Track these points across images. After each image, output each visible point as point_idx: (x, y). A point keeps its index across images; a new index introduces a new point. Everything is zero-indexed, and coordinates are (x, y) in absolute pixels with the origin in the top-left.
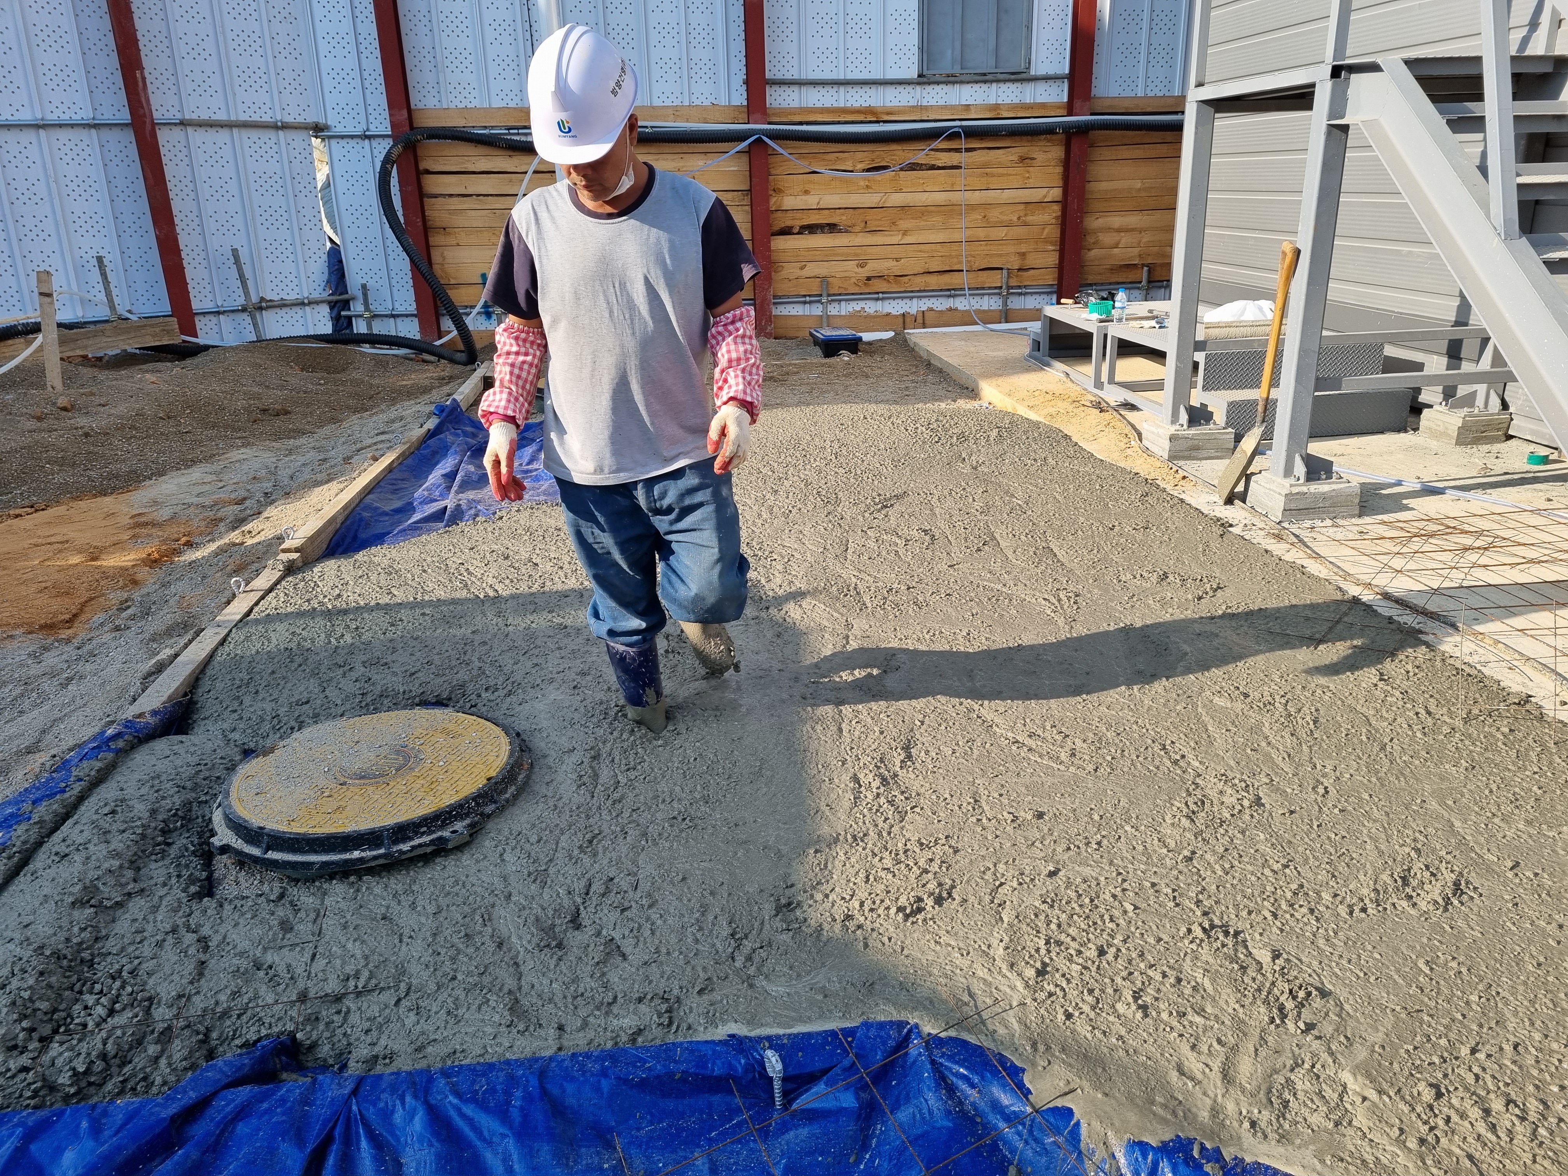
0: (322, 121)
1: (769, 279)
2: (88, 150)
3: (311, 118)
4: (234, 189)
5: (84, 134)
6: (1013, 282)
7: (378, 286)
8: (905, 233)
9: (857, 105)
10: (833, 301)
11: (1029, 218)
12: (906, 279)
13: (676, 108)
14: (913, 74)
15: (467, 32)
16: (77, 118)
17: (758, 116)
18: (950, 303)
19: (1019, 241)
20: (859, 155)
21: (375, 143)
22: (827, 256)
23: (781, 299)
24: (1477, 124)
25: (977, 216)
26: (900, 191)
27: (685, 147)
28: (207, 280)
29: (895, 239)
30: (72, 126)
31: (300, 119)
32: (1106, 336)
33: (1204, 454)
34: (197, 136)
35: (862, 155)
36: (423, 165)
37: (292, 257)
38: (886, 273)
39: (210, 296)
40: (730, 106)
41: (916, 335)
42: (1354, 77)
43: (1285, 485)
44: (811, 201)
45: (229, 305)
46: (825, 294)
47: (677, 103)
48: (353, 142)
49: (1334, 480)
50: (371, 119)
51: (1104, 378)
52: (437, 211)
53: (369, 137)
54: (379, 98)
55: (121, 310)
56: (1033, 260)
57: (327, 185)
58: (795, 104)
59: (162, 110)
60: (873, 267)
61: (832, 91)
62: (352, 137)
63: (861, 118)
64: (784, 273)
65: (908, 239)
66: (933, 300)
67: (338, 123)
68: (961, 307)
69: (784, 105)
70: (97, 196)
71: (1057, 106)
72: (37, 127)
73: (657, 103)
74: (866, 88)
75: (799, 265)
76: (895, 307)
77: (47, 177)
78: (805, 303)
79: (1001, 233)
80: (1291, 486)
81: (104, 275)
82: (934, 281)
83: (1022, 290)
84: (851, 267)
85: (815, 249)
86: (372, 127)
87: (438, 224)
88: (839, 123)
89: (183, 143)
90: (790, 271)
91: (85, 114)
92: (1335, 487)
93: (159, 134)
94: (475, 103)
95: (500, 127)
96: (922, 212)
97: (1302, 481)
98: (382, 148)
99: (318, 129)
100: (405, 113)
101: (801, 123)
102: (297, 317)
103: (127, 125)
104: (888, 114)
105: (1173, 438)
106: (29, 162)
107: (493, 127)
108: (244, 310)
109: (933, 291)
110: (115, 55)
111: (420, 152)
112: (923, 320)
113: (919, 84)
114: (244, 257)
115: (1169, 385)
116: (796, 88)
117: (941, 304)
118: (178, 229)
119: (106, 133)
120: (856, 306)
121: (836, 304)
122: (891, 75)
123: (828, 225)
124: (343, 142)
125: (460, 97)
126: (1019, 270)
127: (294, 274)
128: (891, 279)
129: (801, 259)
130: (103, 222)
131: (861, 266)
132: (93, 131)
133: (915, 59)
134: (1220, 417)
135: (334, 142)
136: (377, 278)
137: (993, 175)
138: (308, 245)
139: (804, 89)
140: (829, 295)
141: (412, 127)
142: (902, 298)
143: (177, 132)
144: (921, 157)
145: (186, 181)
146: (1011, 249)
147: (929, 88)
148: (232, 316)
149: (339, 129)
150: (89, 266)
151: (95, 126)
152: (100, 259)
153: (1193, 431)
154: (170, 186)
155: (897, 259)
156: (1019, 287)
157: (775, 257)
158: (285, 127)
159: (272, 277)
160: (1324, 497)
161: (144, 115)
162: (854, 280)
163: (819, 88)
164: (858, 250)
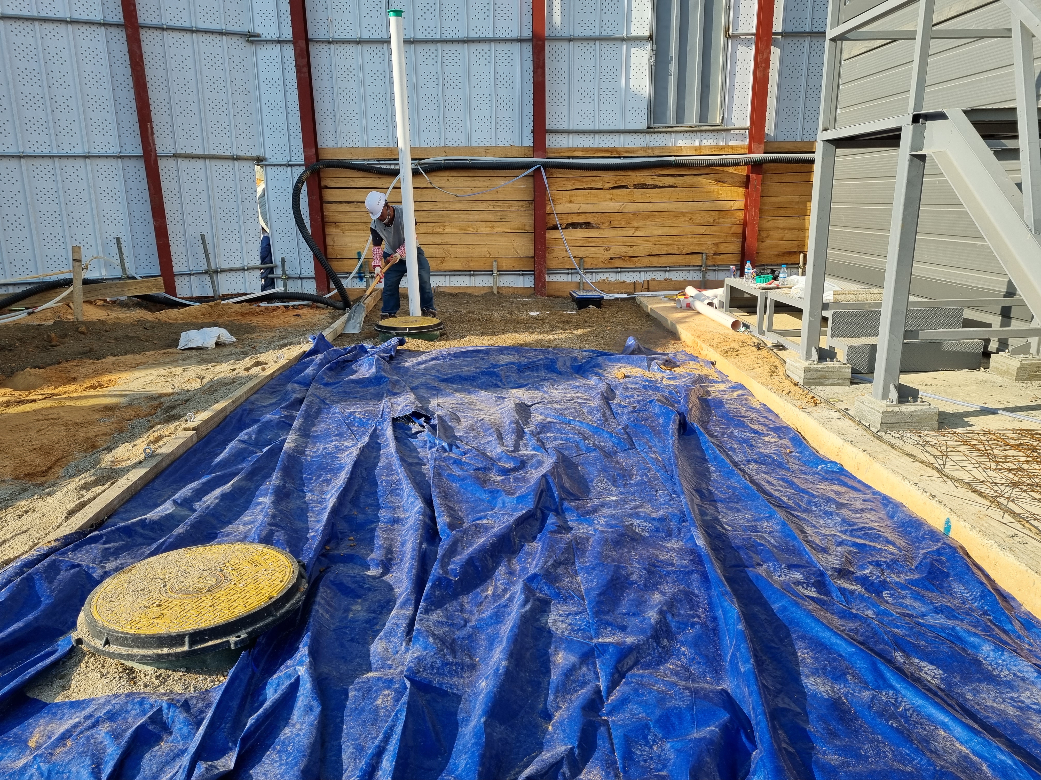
0: (262, 155)
1: (544, 258)
2: (116, 172)
3: (255, 154)
4: (204, 196)
5: (113, 162)
6: (710, 262)
7: (292, 259)
8: (636, 229)
9: (606, 146)
10: (587, 272)
11: (722, 221)
12: (636, 259)
13: (487, 148)
14: (644, 126)
15: (355, 100)
16: (110, 152)
17: (540, 153)
18: (667, 275)
19: (714, 235)
20: (607, 179)
21: (294, 169)
22: (583, 244)
23: (551, 271)
24: (1014, 154)
25: (685, 218)
26: (634, 202)
27: (492, 172)
28: (185, 254)
29: (630, 233)
30: (107, 157)
31: (248, 154)
32: (766, 299)
33: (830, 381)
34: (184, 164)
35: (609, 178)
36: (324, 183)
37: (238, 240)
38: (623, 255)
39: (186, 264)
40: (522, 147)
41: (642, 296)
42: (929, 123)
43: (882, 405)
44: (574, 208)
45: (197, 269)
46: (582, 268)
47: (488, 144)
48: (280, 169)
49: (919, 402)
50: (293, 154)
51: (765, 327)
52: (332, 212)
53: (291, 166)
54: (298, 141)
55: (131, 271)
56: (724, 248)
57: (263, 195)
58: (565, 146)
59: (163, 148)
60: (614, 252)
61: (590, 137)
62: (280, 165)
63: (609, 154)
64: (555, 254)
65: (638, 233)
66: (655, 273)
67: (272, 156)
68: (674, 278)
69: (558, 146)
70: (119, 200)
71: (742, 148)
72: (85, 157)
73: (475, 144)
74: (612, 135)
75: (564, 249)
76: (629, 278)
77: (89, 188)
78: (568, 273)
79: (700, 230)
80: (887, 406)
81: (120, 249)
82: (656, 261)
83: (717, 268)
84: (600, 250)
85: (576, 239)
86: (293, 159)
87: (331, 220)
88: (594, 158)
89: (175, 168)
90: (558, 253)
91: (115, 149)
92: (919, 408)
93: (159, 161)
94: (359, 145)
95: (374, 160)
96: (649, 215)
97: (895, 403)
98: (299, 171)
99: (259, 160)
100: (314, 150)
101: (569, 158)
102: (240, 278)
103: (140, 156)
104: (627, 152)
105: (806, 370)
106: (78, 179)
107: (369, 160)
108: (206, 272)
109: (655, 267)
110: (135, 114)
111: (322, 175)
112: (648, 286)
113: (648, 133)
114: (208, 239)
115: (805, 333)
116: (566, 135)
117: (659, 276)
118: (168, 222)
119: (127, 162)
120: (603, 276)
121: (589, 275)
122: (629, 127)
123: (585, 223)
124: (274, 168)
125: (349, 141)
126: (714, 254)
127: (239, 250)
128: (627, 259)
129: (566, 245)
130: (121, 217)
131: (607, 250)
132: (119, 160)
133: (645, 117)
134: (841, 355)
135: (269, 168)
136: (291, 254)
137: (697, 192)
138: (249, 232)
139: (571, 136)
140: (584, 269)
141: (318, 159)
142: (634, 272)
143: (172, 162)
144: (649, 181)
145: (175, 192)
146: (709, 240)
147: (654, 136)
148: (198, 276)
149: (272, 161)
150: (111, 244)
151: (121, 157)
152: (118, 240)
153: (822, 365)
154: (164, 195)
155: (631, 246)
156: (714, 266)
157: (548, 243)
158: (239, 158)
159: (225, 252)
160: (911, 414)
161: (151, 151)
162: (601, 259)
163: (581, 135)
164: (605, 240)
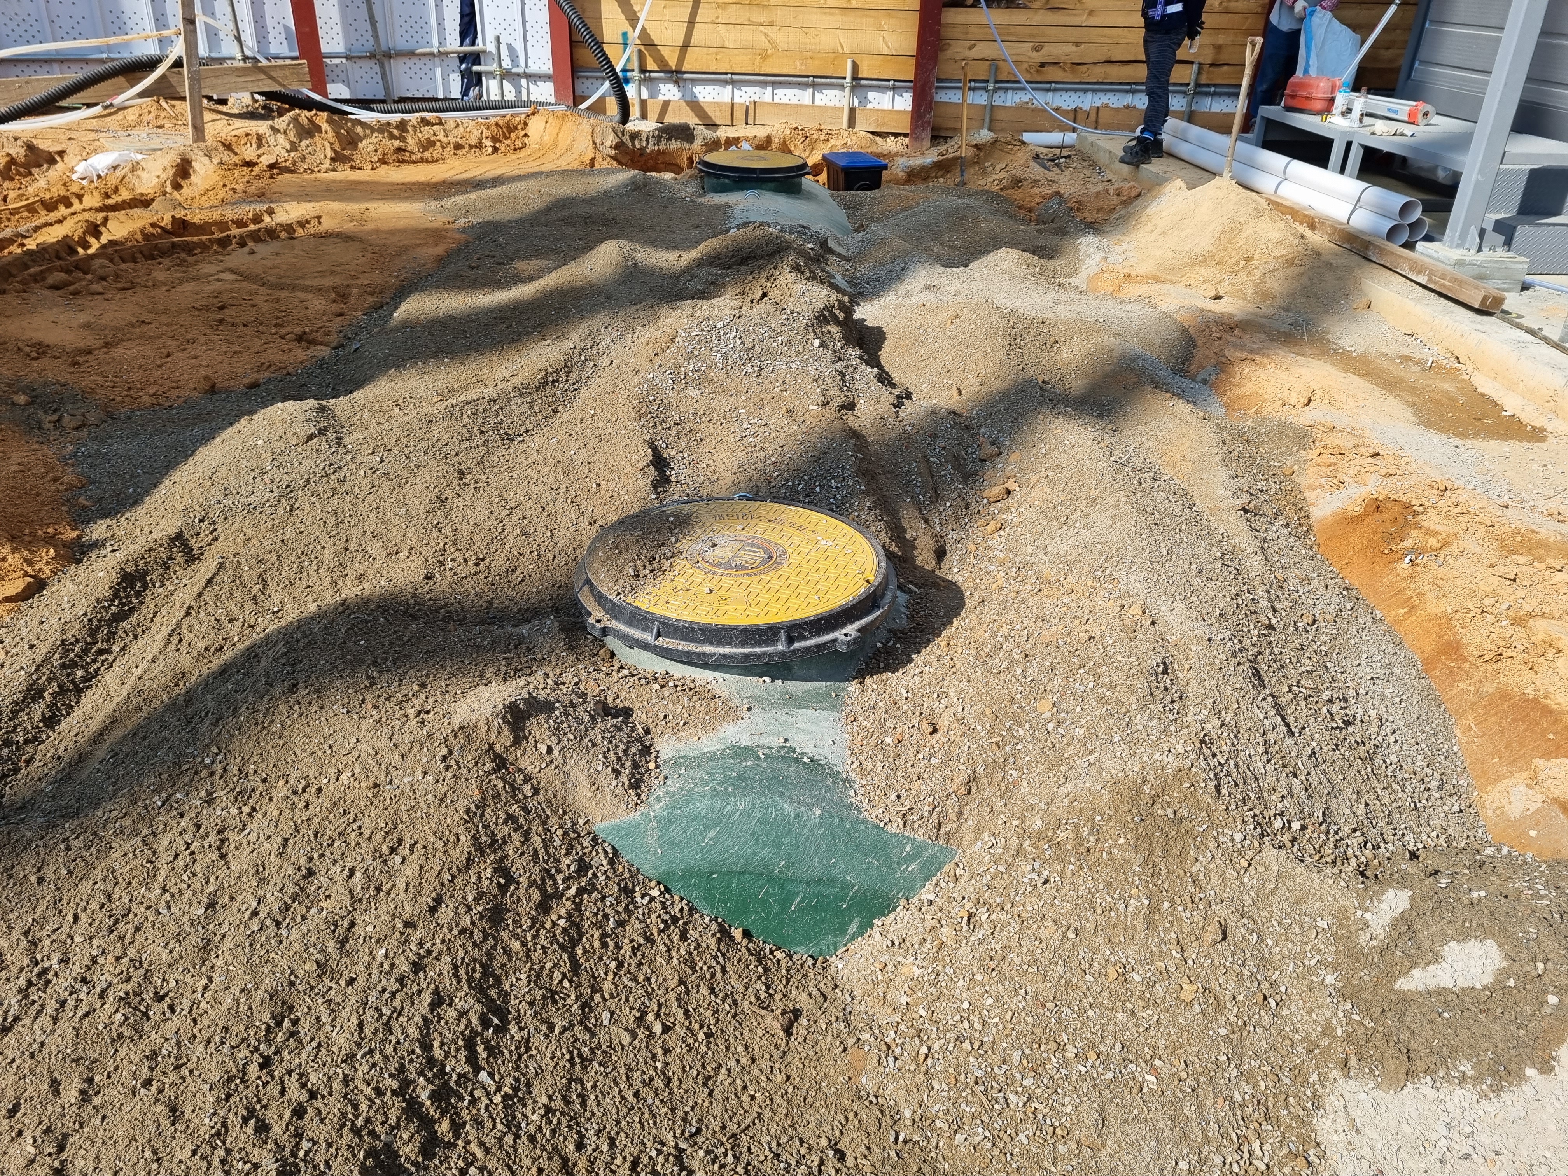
1: (936, 58)
6: (1204, 80)
7: (512, 39)
8: (1091, 13)
10: (1000, 88)
11: (1233, 5)
12: (1084, 68)
18: (1128, 99)
23: (943, 83)
29: (1078, 20)
32: (1351, 143)
38: (1063, 59)
39: (340, 41)
45: (358, 50)
46: (992, 80)
56: (1230, 54)
60: (1052, 51)
64: (951, 53)
65: (1094, 21)
75: (969, 43)
76: (1067, 101)
78: (969, 89)
81: (231, 6)
82: (1115, 72)
83: (1211, 89)
84: (1025, 50)
85: (989, 26)
90: (958, 50)
102: (427, 69)
109: (1111, 83)
120: (1024, 97)
121: (1001, 93)
126: (1212, 65)
128: (1067, 67)
129: (970, 36)
131: (1036, 49)
136: (511, 30)
140: (997, 82)
142: (1076, 90)
148: (362, 63)
153: (1482, 258)
155: (1077, 44)
156: (1209, 86)
157: (944, 32)
159: (402, 21)
162: (1026, 65)
164: (1035, 30)
